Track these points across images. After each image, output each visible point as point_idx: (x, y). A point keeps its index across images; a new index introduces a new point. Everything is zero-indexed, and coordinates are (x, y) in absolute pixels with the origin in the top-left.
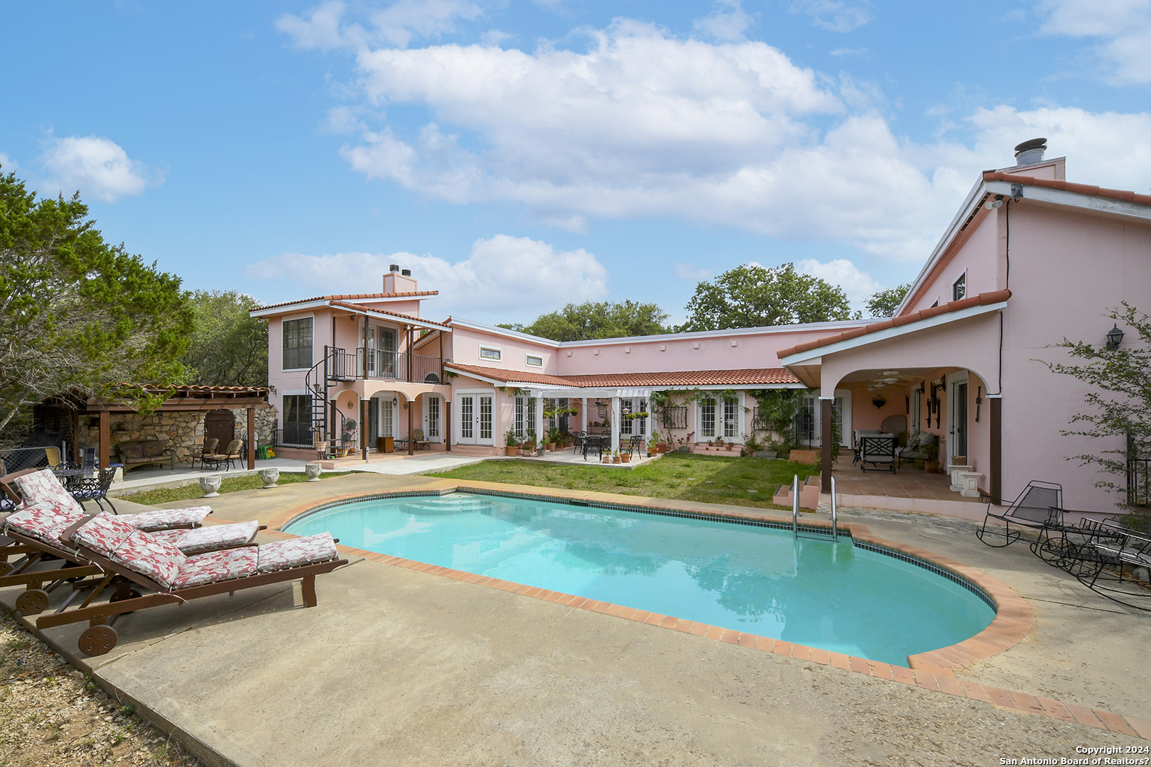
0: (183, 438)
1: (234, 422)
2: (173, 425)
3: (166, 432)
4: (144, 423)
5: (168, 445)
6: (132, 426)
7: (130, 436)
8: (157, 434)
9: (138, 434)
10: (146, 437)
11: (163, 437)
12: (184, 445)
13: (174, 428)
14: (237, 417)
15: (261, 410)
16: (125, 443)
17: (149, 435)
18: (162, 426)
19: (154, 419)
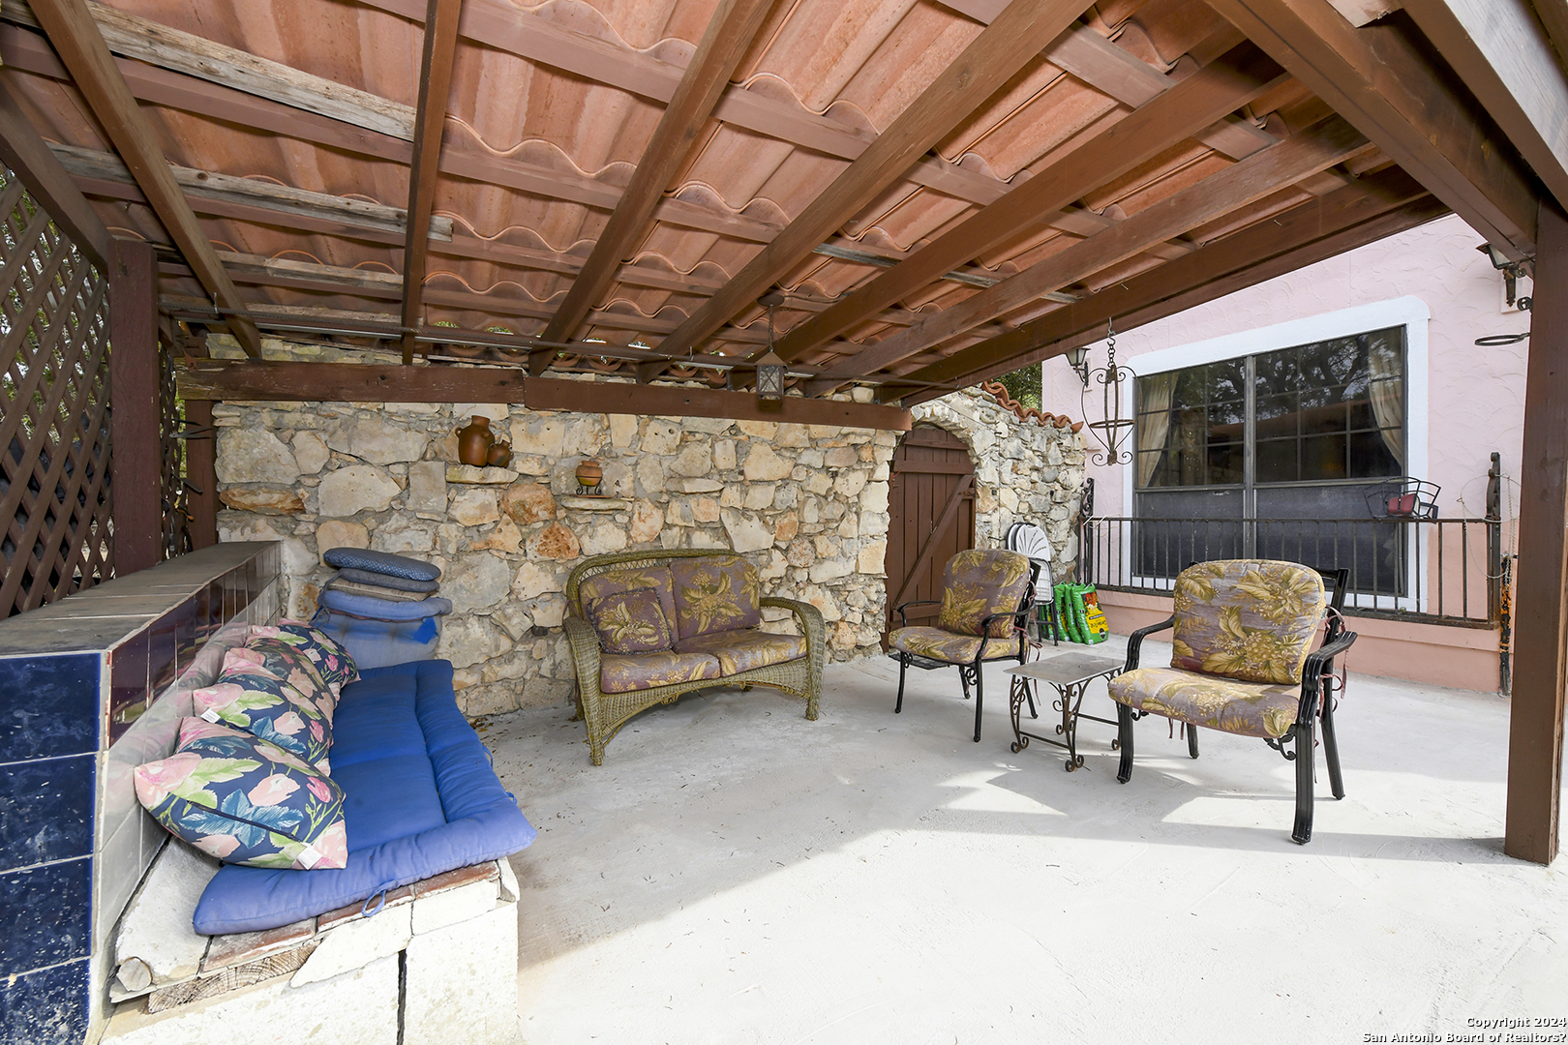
0: (822, 543)
1: (972, 485)
2: (786, 481)
3: (761, 514)
4: (678, 465)
5: (765, 574)
6: (637, 480)
7: (627, 529)
8: (729, 523)
9: (656, 520)
10: (688, 531)
11: (750, 536)
12: (821, 574)
13: (790, 495)
14: (986, 461)
15: (1049, 442)
16: (605, 561)
17: (701, 527)
18: (746, 485)
19: (719, 446)
